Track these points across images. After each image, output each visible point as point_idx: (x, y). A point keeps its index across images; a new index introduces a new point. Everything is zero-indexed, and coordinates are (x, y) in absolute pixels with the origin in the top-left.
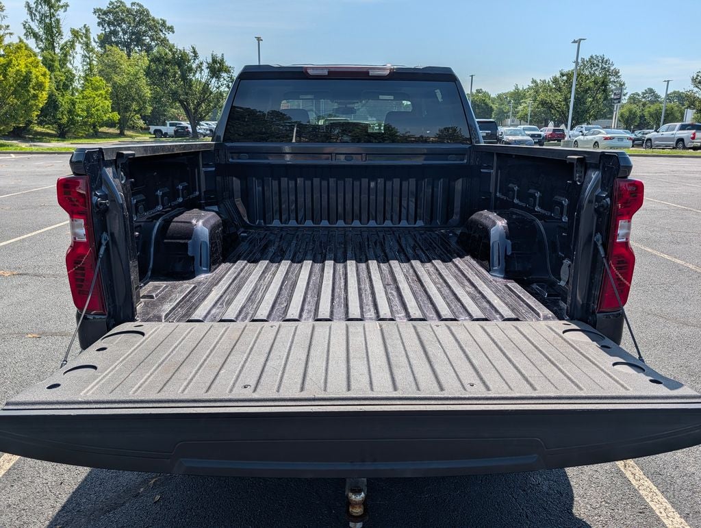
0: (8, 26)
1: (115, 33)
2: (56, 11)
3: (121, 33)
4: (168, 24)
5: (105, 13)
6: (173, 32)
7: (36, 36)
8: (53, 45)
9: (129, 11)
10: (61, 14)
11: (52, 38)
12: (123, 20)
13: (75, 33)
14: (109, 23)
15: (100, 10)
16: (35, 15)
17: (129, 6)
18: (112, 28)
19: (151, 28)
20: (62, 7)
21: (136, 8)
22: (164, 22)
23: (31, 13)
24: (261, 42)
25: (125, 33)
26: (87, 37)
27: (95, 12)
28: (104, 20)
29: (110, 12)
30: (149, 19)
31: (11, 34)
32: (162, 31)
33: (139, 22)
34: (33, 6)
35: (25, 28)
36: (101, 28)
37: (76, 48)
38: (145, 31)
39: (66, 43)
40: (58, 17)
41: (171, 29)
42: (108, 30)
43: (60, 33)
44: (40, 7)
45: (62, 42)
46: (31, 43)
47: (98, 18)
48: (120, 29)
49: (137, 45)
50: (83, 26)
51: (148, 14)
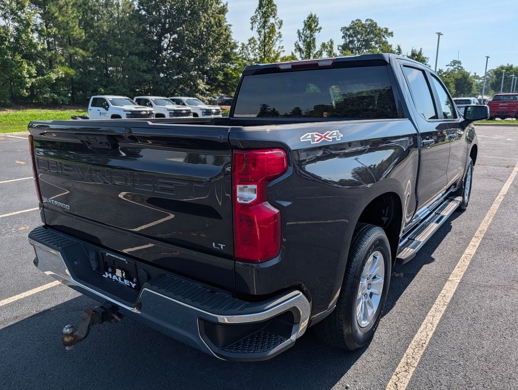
0: (283, 47)
1: (352, 42)
2: (313, 33)
3: (356, 42)
4: (389, 31)
5: (348, 29)
6: (392, 36)
7: (300, 50)
8: (309, 54)
9: (363, 26)
10: (316, 35)
11: (310, 51)
12: (358, 33)
13: (324, 45)
14: (349, 36)
15: (345, 28)
16: (302, 37)
17: (364, 22)
18: (351, 39)
19: (376, 35)
20: (318, 30)
21: (368, 22)
22: (387, 29)
23: (300, 36)
24: (441, 36)
25: (358, 41)
26: (331, 47)
27: (341, 30)
28: (346, 34)
29: (350, 28)
30: (376, 30)
31: (284, 51)
32: (384, 36)
33: (369, 33)
34: (301, 31)
35: (295, 46)
36: (344, 40)
37: (323, 55)
38: (372, 38)
39: (317, 52)
40: (315, 37)
41: (391, 34)
42: (348, 40)
43: (315, 47)
44: (305, 31)
45: (315, 52)
46: (298, 55)
47: (343, 33)
48: (356, 39)
49: (365, 49)
50: (329, 40)
51: (376, 26)
